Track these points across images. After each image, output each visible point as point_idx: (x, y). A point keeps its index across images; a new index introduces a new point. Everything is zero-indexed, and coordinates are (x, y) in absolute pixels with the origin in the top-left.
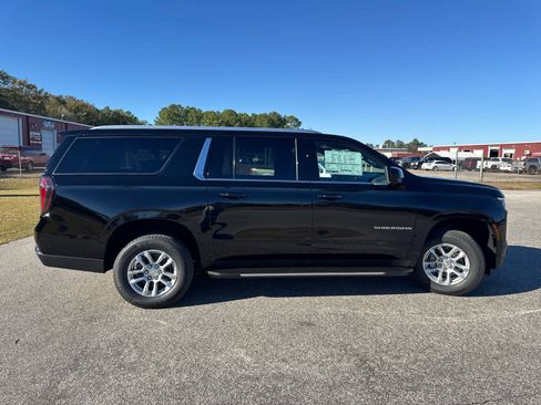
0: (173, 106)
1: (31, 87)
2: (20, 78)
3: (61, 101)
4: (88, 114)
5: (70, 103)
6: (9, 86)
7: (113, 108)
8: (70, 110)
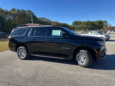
0: (75, 21)
1: (49, 20)
2: (48, 19)
3: (54, 22)
4: (59, 24)
5: (56, 23)
6: (46, 20)
7: (63, 23)
8: (56, 24)
